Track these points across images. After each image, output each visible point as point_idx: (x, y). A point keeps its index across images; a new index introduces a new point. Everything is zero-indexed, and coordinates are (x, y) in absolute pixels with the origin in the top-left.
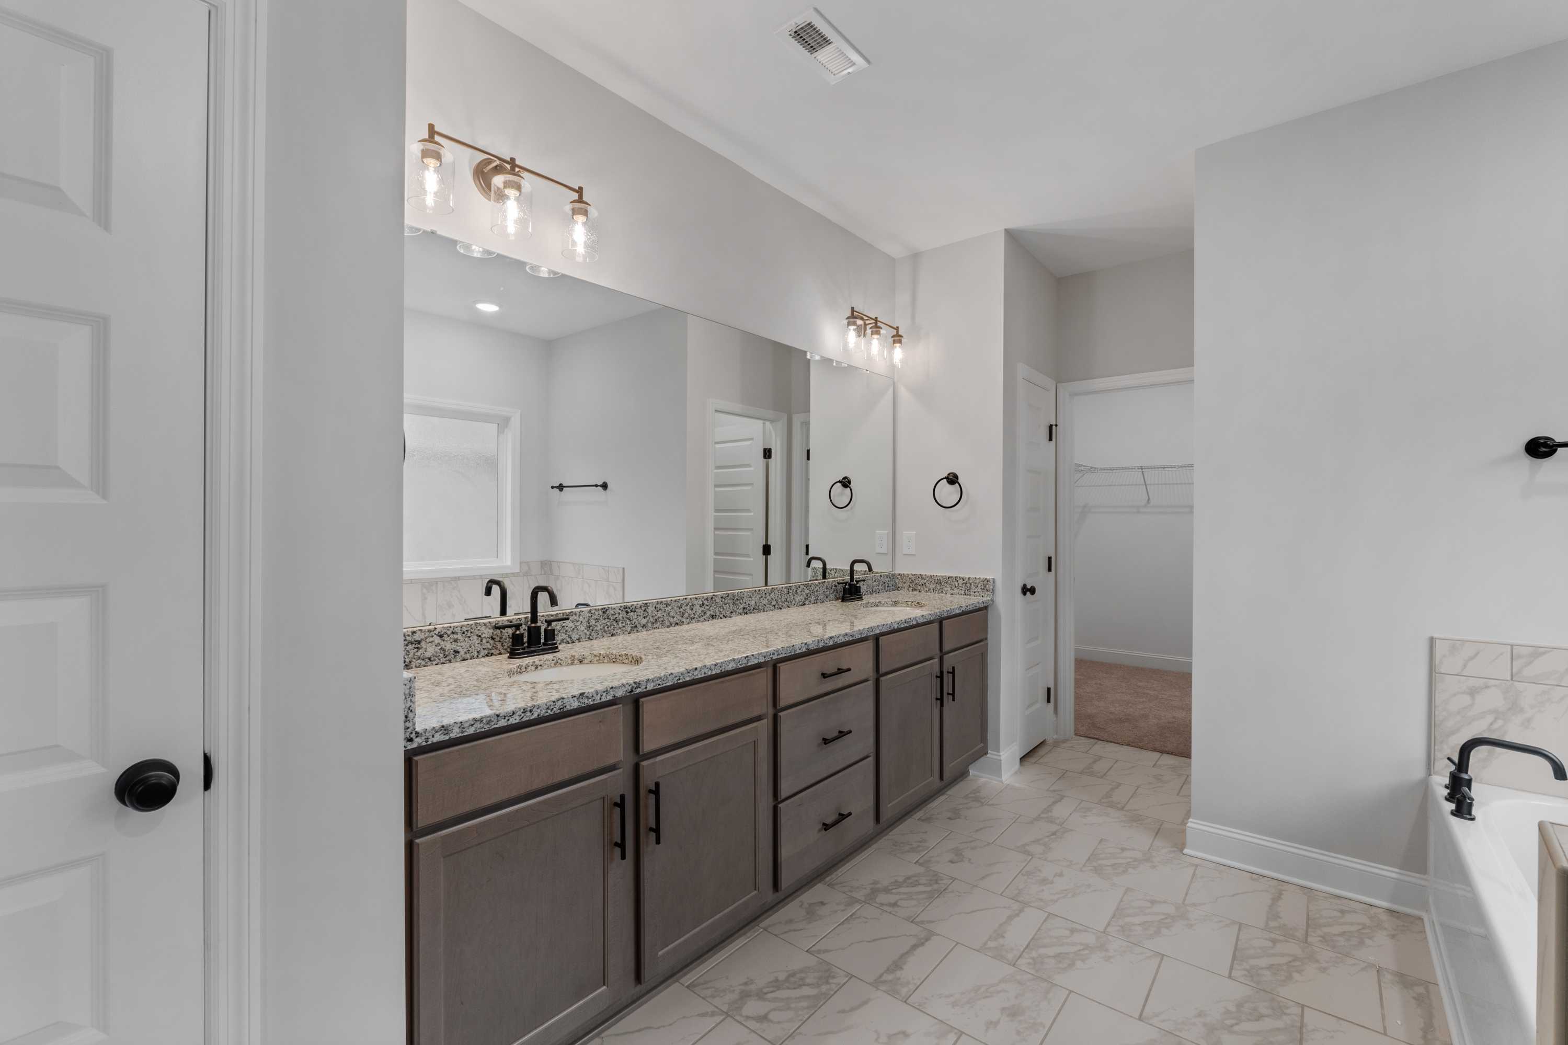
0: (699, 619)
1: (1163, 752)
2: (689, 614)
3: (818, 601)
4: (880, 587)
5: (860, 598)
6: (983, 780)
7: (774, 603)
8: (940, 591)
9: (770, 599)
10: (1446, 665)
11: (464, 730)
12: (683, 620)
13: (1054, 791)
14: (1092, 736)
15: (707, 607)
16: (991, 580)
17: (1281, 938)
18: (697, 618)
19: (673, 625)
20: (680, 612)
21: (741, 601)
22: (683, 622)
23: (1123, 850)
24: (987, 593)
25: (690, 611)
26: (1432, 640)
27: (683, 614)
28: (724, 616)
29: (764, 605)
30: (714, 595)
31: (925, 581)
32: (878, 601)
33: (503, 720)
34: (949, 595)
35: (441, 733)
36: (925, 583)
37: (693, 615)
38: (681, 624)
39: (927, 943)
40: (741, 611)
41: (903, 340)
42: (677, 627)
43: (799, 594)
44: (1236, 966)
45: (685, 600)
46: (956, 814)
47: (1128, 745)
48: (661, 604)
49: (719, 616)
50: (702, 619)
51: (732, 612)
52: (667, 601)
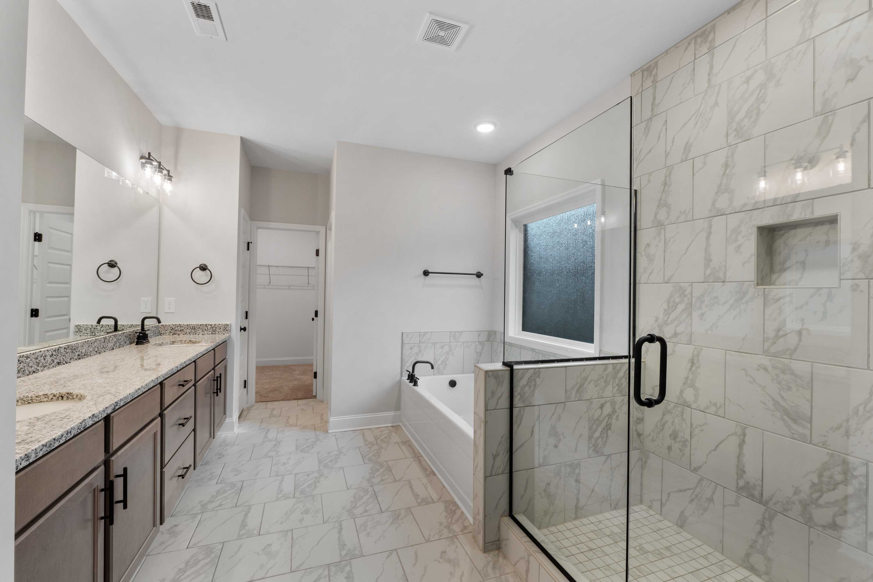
0: (50, 366)
1: (298, 399)
2: (43, 363)
3: (121, 346)
4: (152, 334)
5: (148, 342)
6: (223, 435)
7: (96, 350)
8: (194, 333)
9: (94, 347)
10: (406, 341)
11: (37, 455)
12: (39, 368)
13: (263, 428)
14: (264, 401)
15: (55, 357)
16: (230, 325)
17: (371, 446)
18: (48, 366)
19: (31, 373)
20: (37, 362)
21: (77, 350)
22: (38, 370)
23: (307, 440)
24: (226, 332)
25: (44, 361)
26: (402, 333)
27: (39, 364)
28: (66, 362)
29: (91, 351)
30: (59, 347)
31: (183, 328)
32: (161, 342)
33: (57, 442)
34: (201, 335)
35: (25, 460)
36: (183, 330)
37: (45, 364)
38: (37, 371)
39: (251, 511)
40: (76, 357)
41: (173, 179)
42: (34, 375)
43: (111, 342)
44: (365, 460)
45: (40, 353)
46: (221, 456)
47: (282, 400)
48: (23, 357)
49: (63, 362)
50: (51, 366)
51: (71, 359)
52: (27, 355)
